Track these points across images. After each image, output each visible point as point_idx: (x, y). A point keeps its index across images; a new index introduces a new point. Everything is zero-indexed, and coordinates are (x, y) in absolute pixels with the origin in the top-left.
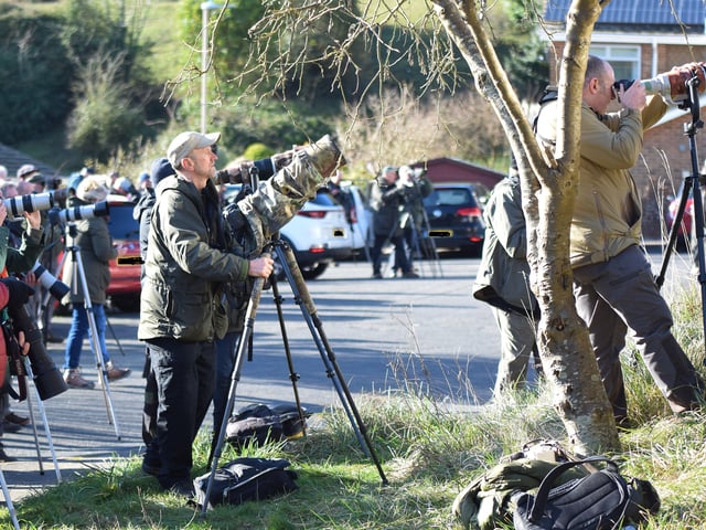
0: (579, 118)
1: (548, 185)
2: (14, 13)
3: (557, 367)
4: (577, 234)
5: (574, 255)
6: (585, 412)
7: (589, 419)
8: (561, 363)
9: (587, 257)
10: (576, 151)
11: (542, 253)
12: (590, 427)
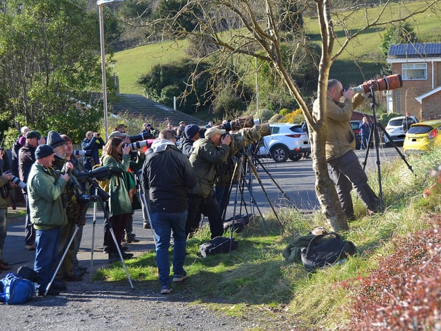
0: (325, 104)
1: (315, 130)
2: (190, 62)
3: (323, 199)
4: (328, 147)
5: (328, 156)
6: (333, 216)
7: (335, 218)
8: (324, 197)
9: (333, 156)
10: (325, 117)
11: (315, 157)
12: (336, 221)
